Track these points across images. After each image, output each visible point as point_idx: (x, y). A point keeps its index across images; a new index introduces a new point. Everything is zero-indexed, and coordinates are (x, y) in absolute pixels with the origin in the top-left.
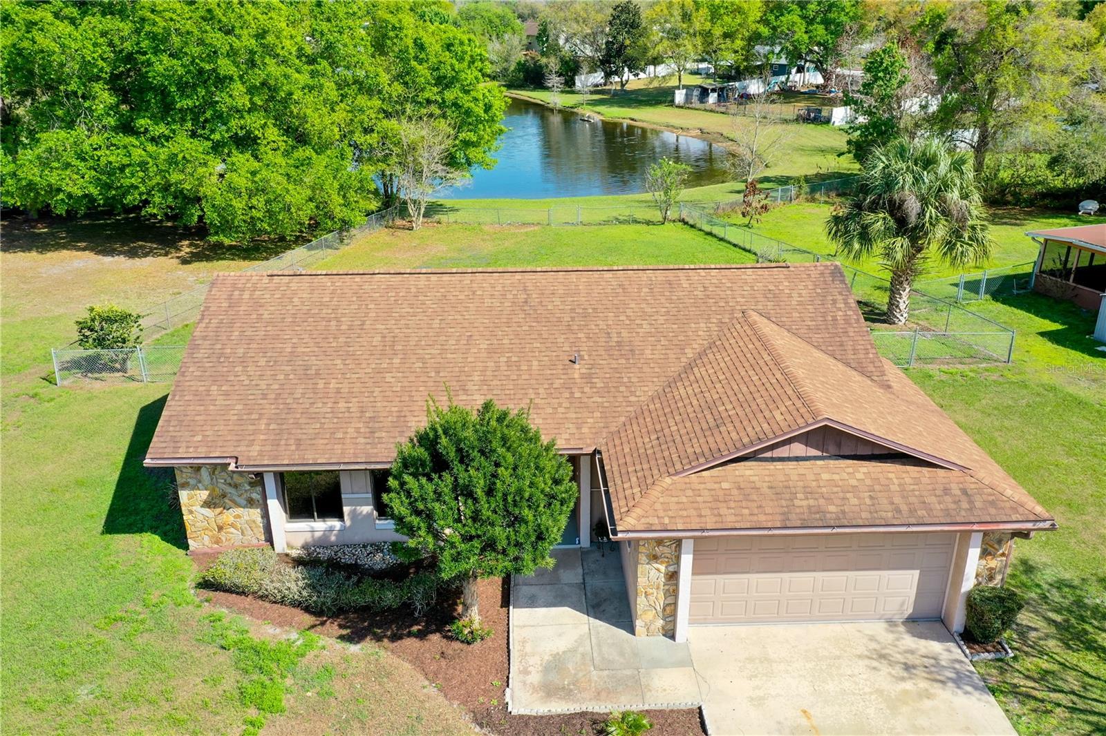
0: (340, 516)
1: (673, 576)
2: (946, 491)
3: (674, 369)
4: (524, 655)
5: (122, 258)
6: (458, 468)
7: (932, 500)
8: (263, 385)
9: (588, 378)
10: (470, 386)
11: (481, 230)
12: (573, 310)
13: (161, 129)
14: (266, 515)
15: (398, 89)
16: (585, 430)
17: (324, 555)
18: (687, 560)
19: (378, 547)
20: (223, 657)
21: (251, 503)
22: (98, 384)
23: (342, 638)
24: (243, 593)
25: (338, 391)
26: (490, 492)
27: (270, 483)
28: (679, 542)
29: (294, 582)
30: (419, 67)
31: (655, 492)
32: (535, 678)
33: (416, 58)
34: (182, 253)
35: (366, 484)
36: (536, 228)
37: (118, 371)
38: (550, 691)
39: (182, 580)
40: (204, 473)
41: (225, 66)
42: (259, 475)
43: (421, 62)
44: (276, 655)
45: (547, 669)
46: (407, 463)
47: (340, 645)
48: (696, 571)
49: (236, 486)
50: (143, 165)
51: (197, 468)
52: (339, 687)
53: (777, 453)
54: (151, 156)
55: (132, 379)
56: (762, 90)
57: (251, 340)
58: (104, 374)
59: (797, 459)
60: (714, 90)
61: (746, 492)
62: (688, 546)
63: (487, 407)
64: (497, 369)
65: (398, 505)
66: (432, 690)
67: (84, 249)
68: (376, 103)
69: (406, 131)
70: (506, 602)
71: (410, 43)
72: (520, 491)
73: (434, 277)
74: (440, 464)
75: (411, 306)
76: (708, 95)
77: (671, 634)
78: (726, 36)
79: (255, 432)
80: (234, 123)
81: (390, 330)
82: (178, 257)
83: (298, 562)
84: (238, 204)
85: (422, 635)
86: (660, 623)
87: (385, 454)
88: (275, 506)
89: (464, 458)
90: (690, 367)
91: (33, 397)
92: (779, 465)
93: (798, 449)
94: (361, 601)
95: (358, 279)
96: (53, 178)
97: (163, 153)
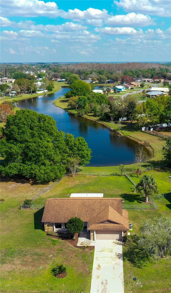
0: (61, 228)
1: (94, 234)
2: (120, 227)
3: (98, 213)
4: (79, 242)
5: (20, 184)
6: (73, 223)
7: (118, 227)
8: (53, 213)
9: (89, 213)
10: (76, 214)
11: (86, 177)
12: (89, 205)
13: (30, 163)
14: (53, 228)
15: (71, 152)
16: (88, 219)
17: (59, 232)
18: (95, 233)
19: (65, 232)
20: (50, 241)
21: (52, 226)
22: (27, 210)
23: (62, 239)
24: (51, 235)
25: (61, 214)
26: (75, 225)
27: (54, 224)
28: (94, 230)
29: (57, 234)
30: (75, 148)
31: (92, 226)
32: (80, 243)
33: (74, 146)
34: (31, 183)
35: (64, 224)
36: (97, 176)
37: (29, 208)
38: (81, 244)
39: (45, 234)
40: (47, 223)
41: (41, 153)
42: (53, 223)
43: (75, 147)
44: (55, 241)
45: (81, 243)
46: (68, 222)
47: (61, 240)
48: (96, 234)
49: (50, 224)
50: (27, 169)
51: (46, 222)
52: (61, 243)
53: (105, 222)
54: (28, 168)
55: (31, 209)
56: (166, 126)
57: (51, 208)
58: (27, 208)
59: (106, 223)
60: (152, 128)
61: (101, 226)
62: (95, 231)
63: (76, 217)
64: (79, 212)
65: (67, 226)
66: (70, 244)
67: (13, 181)
68: (66, 154)
69: (72, 160)
70: (78, 237)
71: (73, 144)
72: (78, 225)
73: (72, 200)
74: (71, 223)
75: (70, 204)
76: (151, 129)
77: (94, 240)
78: (154, 115)
79: (53, 219)
80: (42, 162)
81: (67, 207)
82: (30, 184)
83: (57, 233)
84: (42, 176)
85: (69, 239)
86: (93, 239)
87: (66, 221)
88: (54, 226)
89: (73, 222)
90: (100, 212)
91: (19, 212)
92: (105, 224)
93: (107, 222)
94: (64, 236)
95: (63, 200)
96: (11, 171)
97: (30, 167)
